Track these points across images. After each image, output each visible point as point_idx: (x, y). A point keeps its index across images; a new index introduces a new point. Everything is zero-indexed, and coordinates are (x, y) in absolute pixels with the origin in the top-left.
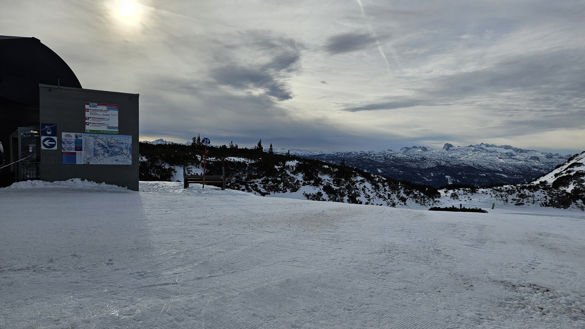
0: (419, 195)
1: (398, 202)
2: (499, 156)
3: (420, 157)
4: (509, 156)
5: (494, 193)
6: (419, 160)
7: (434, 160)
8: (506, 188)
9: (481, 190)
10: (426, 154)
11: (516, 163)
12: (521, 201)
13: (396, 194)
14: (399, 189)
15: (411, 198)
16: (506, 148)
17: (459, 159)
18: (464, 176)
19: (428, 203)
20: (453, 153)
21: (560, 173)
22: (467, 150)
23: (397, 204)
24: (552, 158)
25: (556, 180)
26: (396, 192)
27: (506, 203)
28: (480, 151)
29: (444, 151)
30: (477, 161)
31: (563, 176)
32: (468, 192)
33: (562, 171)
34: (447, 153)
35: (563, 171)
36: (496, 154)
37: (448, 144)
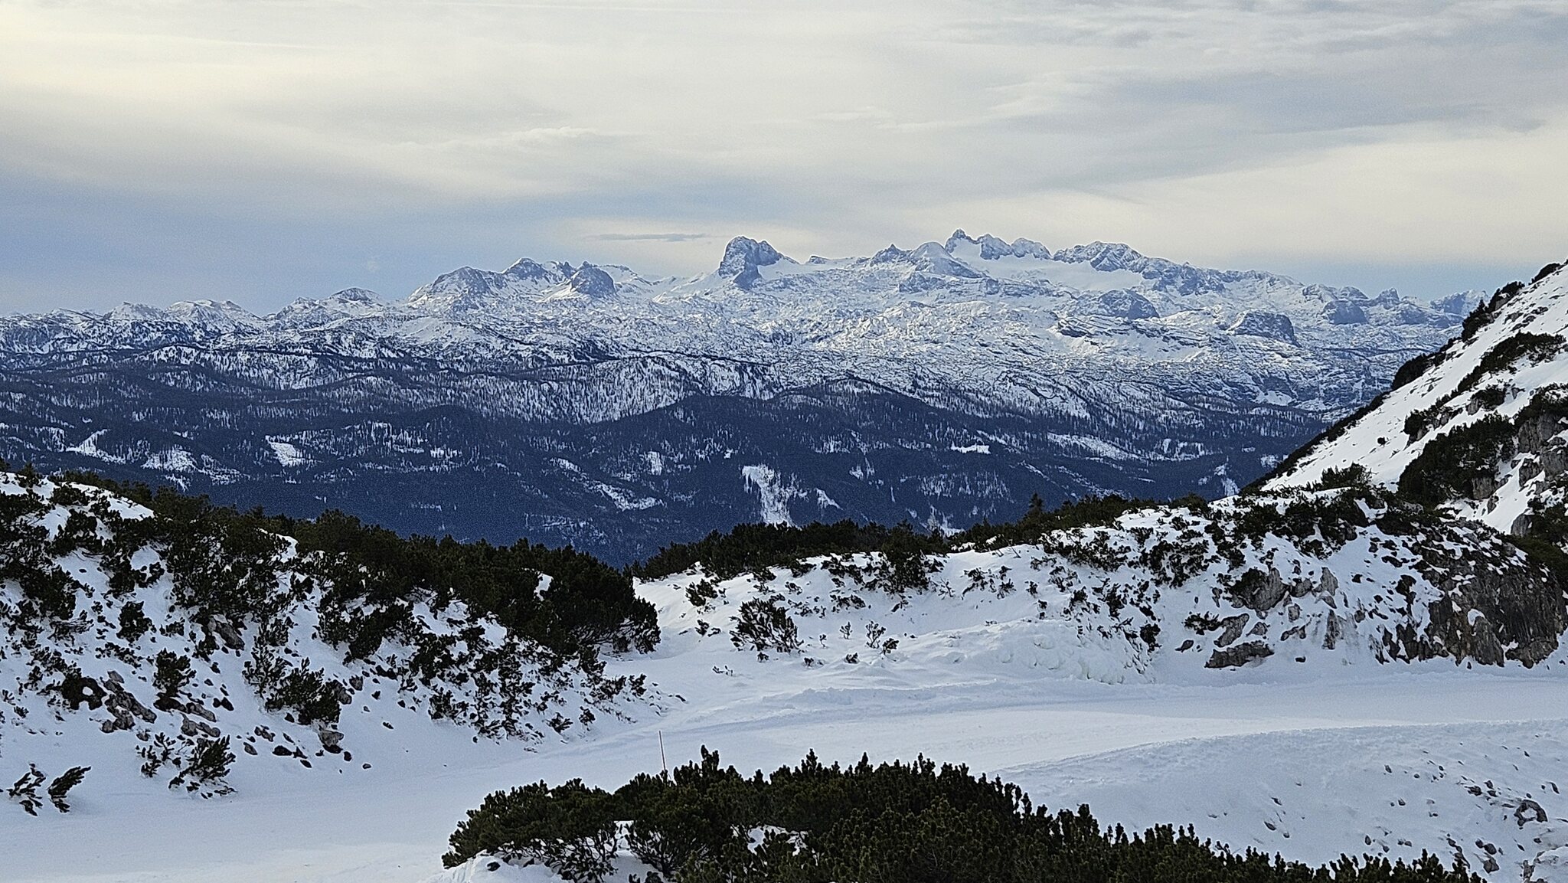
0: (462, 647)
1: (262, 732)
2: (1064, 317)
3: (566, 342)
4: (1123, 314)
5: (1059, 583)
6: (560, 363)
7: (660, 360)
8: (1142, 535)
9: (964, 561)
10: (609, 321)
11: (1164, 359)
12: (1246, 630)
13: (247, 654)
14: (283, 600)
15: (391, 675)
16: (1105, 261)
17: (823, 344)
18: (856, 459)
19: (542, 708)
20: (782, 309)
21: (1440, 410)
22: (871, 284)
23: (250, 750)
24: (1361, 319)
25: (1415, 456)
26: (250, 632)
27: (1145, 655)
28: (949, 286)
29: (726, 290)
30: (932, 354)
31: (1457, 432)
32: (871, 586)
33: (1446, 399)
34: (746, 306)
35: (1455, 394)
36: (1047, 303)
37: (749, 243)
